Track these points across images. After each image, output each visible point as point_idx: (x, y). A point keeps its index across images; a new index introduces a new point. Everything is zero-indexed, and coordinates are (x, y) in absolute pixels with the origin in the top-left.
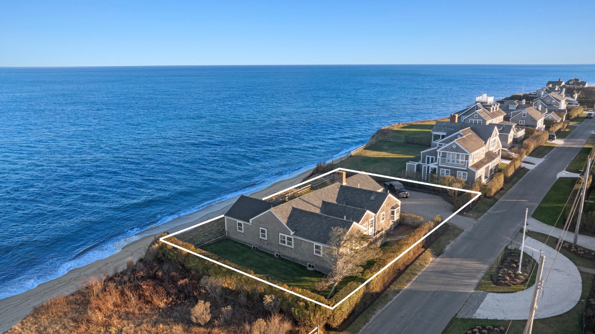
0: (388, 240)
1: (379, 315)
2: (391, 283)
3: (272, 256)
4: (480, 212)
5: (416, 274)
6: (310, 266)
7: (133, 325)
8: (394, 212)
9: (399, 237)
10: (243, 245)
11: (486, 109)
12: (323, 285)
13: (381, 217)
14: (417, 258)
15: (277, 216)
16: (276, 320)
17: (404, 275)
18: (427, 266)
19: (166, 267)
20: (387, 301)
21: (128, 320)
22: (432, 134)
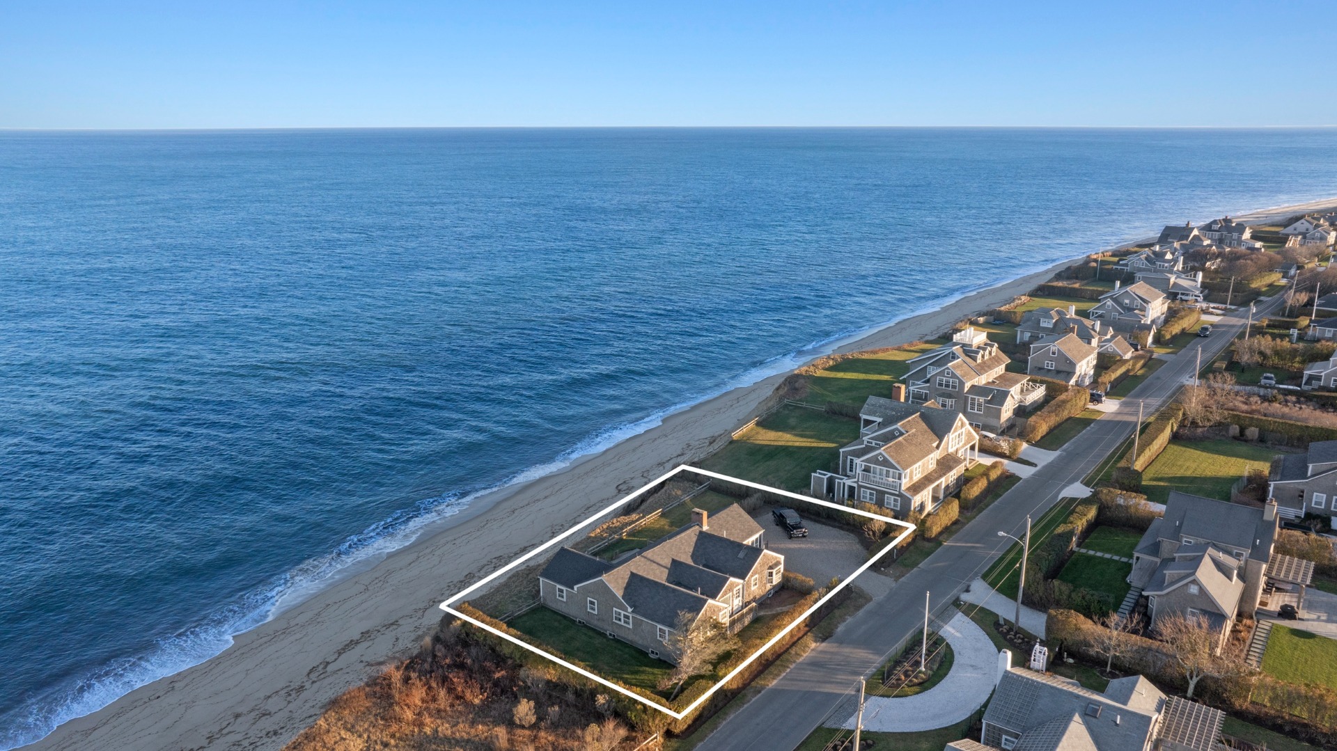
0: (762, 613)
1: (731, 721)
2: (753, 680)
3: (603, 635)
4: (906, 566)
5: (788, 667)
6: (653, 652)
7: (447, 725)
8: (772, 573)
9: (778, 609)
10: (565, 617)
11: (970, 357)
12: (666, 684)
13: (753, 583)
14: (794, 644)
15: (611, 586)
16: (610, 725)
17: (772, 669)
18: (805, 655)
19: (474, 651)
20: (744, 704)
21: (441, 718)
22: (860, 418)
